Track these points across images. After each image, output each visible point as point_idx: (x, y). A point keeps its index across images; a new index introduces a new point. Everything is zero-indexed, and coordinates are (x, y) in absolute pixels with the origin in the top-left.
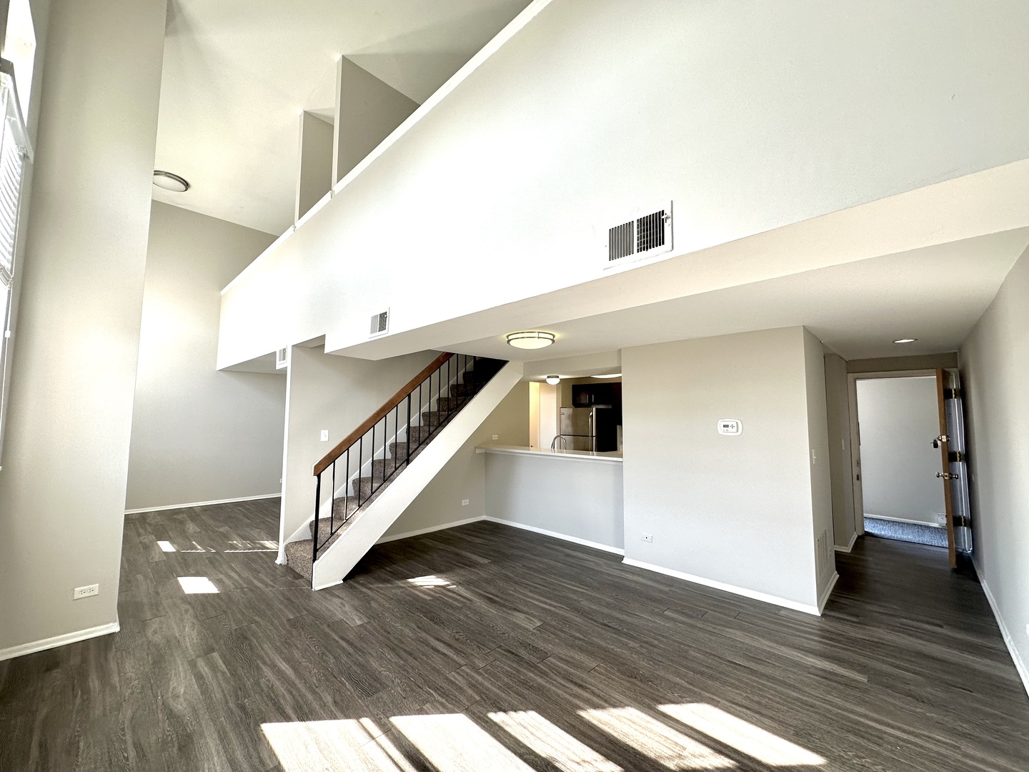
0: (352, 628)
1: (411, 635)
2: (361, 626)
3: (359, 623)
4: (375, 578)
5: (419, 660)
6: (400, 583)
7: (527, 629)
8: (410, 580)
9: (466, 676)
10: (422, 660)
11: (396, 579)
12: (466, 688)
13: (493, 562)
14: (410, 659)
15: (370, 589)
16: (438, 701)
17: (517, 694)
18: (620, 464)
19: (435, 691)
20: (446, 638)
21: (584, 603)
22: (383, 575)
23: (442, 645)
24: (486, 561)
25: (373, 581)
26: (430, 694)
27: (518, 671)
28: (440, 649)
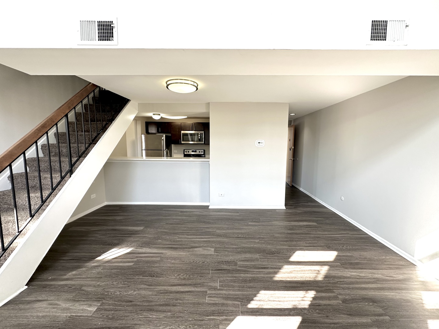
0: (91, 316)
1: (150, 293)
2: (98, 310)
3: (94, 309)
4: (60, 270)
5: (178, 305)
6: (92, 264)
7: (211, 255)
8: (99, 258)
9: (217, 296)
10: (180, 303)
11: (84, 263)
12: (225, 302)
13: (146, 227)
14: (172, 308)
15: (67, 279)
16: (223, 320)
17: (249, 288)
18: (208, 162)
19: (214, 316)
20: (176, 282)
21: (218, 231)
22: (68, 265)
23: (180, 287)
24: (142, 228)
25: (62, 273)
26: (213, 319)
27: (235, 277)
28: (182, 290)
